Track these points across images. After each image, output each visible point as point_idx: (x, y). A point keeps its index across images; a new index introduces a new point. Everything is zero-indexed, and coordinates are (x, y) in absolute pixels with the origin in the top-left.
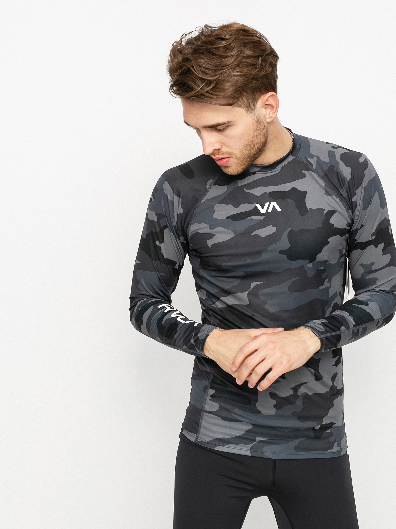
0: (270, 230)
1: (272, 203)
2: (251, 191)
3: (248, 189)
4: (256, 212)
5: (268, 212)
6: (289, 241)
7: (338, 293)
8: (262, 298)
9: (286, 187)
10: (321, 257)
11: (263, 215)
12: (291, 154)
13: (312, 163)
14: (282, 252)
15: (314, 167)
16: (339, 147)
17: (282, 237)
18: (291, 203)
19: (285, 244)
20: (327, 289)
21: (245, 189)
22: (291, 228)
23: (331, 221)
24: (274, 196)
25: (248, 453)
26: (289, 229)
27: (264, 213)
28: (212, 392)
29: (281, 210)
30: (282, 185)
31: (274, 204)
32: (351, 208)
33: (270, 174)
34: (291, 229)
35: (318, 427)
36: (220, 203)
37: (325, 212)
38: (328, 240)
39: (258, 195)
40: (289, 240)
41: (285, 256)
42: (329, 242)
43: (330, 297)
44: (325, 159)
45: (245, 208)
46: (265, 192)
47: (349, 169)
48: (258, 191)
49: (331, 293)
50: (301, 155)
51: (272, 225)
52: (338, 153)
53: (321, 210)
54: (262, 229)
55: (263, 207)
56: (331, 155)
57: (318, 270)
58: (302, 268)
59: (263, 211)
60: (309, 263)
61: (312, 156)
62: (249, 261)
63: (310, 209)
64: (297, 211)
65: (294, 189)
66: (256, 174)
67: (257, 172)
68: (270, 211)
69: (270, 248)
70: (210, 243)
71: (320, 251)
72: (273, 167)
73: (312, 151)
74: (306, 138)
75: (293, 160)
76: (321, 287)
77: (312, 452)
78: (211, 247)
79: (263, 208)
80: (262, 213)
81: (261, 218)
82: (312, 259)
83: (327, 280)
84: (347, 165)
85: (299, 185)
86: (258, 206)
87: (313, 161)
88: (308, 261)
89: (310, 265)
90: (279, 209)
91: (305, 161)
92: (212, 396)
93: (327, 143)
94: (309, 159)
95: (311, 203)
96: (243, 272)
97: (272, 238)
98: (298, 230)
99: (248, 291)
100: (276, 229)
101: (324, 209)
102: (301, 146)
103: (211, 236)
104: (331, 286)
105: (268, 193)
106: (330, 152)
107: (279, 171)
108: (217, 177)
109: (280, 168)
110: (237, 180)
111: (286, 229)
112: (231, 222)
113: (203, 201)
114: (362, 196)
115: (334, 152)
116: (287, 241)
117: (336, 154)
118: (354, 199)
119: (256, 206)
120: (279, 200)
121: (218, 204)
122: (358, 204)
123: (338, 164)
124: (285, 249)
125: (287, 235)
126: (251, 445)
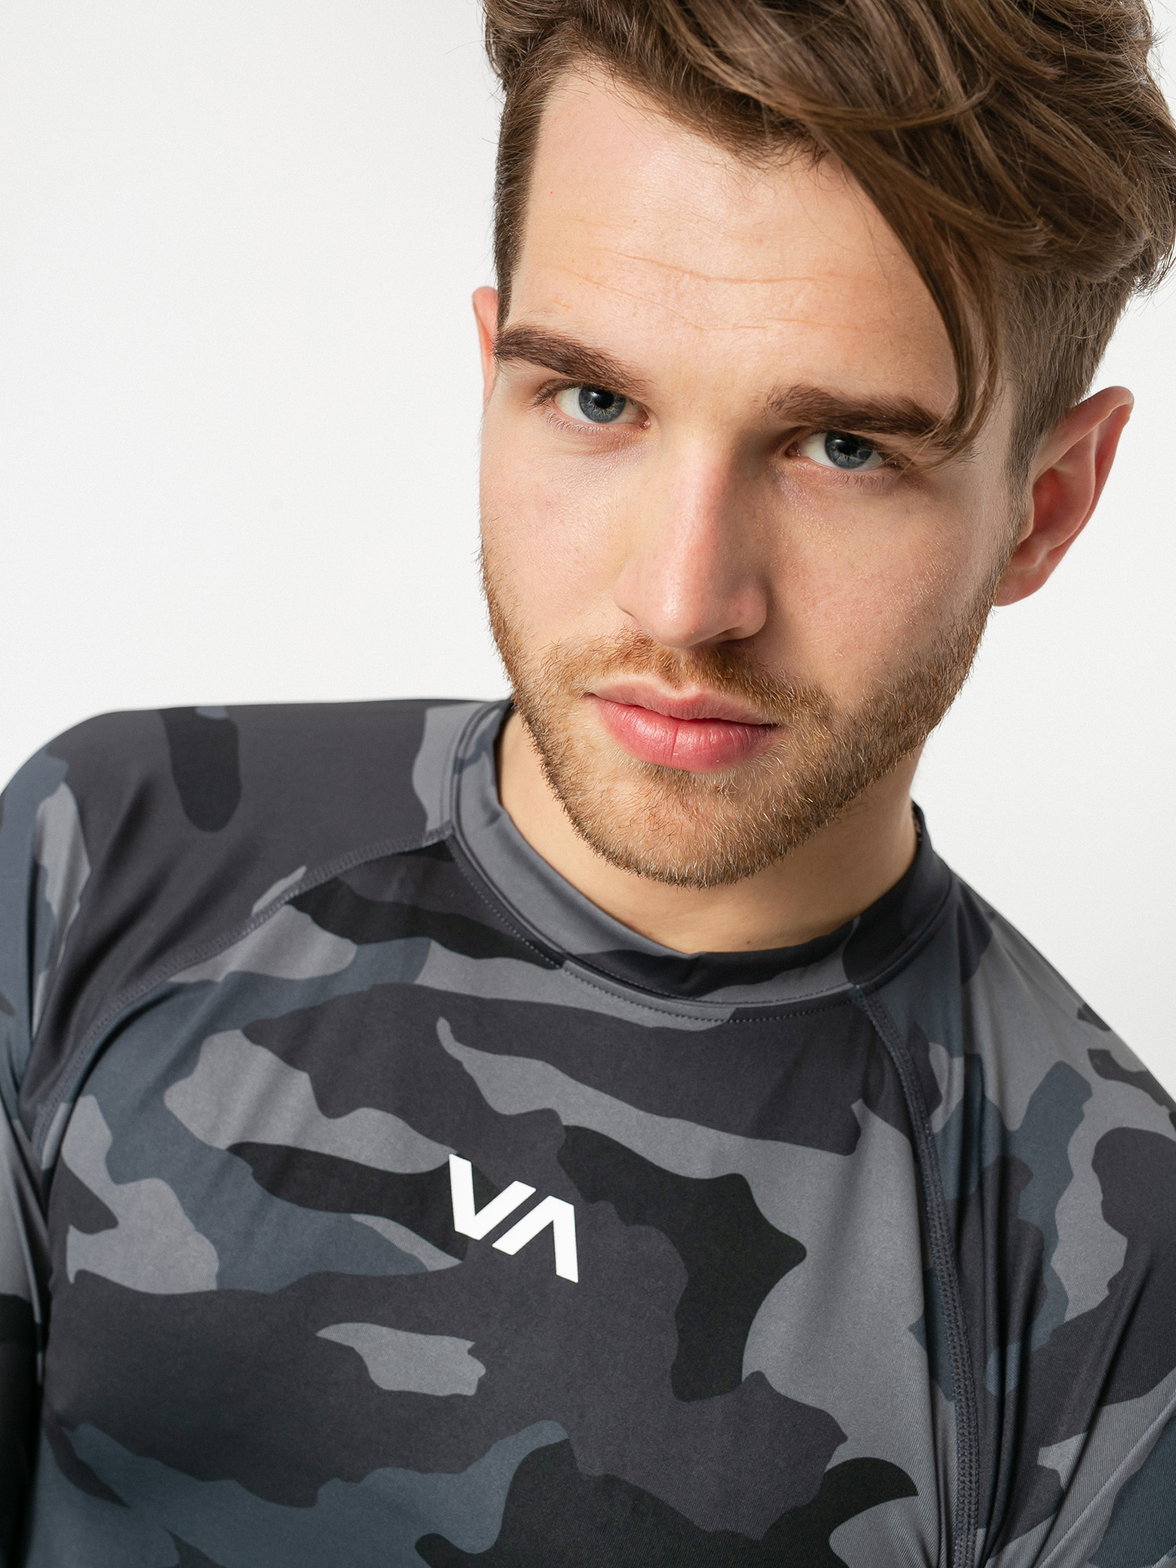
0: (445, 1368)
1: (551, 1199)
2: (472, 1060)
3: (460, 1037)
4: (424, 1202)
5: (497, 1246)
6: (507, 1509)
9: (690, 1148)
11: (459, 1244)
12: (845, 959)
13: (941, 1085)
14: (435, 1549)
16: (1144, 1081)
17: (482, 1454)
18: (662, 1267)
19: (474, 1505)
21: (443, 1028)
22: (564, 1425)
23: (845, 1539)
24: (586, 1167)
26: (549, 1433)
27: (465, 1238)
29: (576, 1280)
30: (675, 1127)
31: (559, 1214)
32: (993, 1528)
34: (562, 1434)
36: (258, 1032)
37: (842, 1455)
39: (497, 1109)
40: (509, 1499)
45: (375, 1139)
46: (548, 1116)
47: (1115, 1246)
48: (512, 1083)
51: (469, 1344)
52: (1109, 1107)
53: (821, 1428)
54: (401, 1333)
55: (484, 1195)
56: (1060, 1096)
59: (470, 1222)
63: (759, 1377)
64: (670, 1344)
65: (735, 1186)
68: (510, 1244)
69: (384, 1479)
70: (77, 1253)
72: (685, 979)
75: (840, 1001)
78: (72, 1284)
79: (481, 1202)
80: (458, 1229)
81: (437, 1260)
84: (1112, 1214)
85: (785, 1181)
86: (461, 1172)
90: (567, 1266)
91: (902, 1048)
93: (1087, 1014)
95: (780, 1344)
98: (600, 1472)
100: (482, 1383)
101: (846, 1431)
103: (97, 1216)
105: (567, 1128)
106: (1061, 1074)
107: (713, 1024)
108: (334, 869)
109: (726, 1012)
110: (435, 946)
111: (534, 1421)
112: (246, 1184)
113: (178, 978)
114: (1121, 1468)
115: (1086, 1091)
116: (498, 1501)
117: (1088, 1107)
118: (1057, 1457)
119: (447, 1166)
120: (602, 1204)
121: (238, 1032)
122: (1069, 1506)
123: (1064, 1176)
124: (457, 1543)
125: (515, 1462)
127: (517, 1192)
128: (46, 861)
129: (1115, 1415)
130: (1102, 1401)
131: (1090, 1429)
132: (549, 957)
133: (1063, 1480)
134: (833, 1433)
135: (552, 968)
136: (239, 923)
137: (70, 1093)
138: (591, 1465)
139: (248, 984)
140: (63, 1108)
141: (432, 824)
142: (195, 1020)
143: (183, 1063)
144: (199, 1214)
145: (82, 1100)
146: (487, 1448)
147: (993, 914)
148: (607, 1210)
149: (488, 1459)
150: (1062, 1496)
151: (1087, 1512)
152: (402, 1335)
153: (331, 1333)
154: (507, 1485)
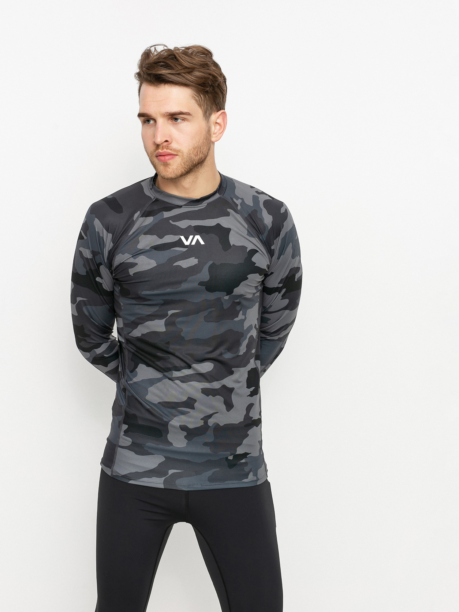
0: (192, 261)
1: (196, 236)
2: (177, 223)
3: (174, 221)
4: (180, 243)
5: (192, 244)
7: (254, 326)
8: (179, 326)
9: (211, 222)
10: (238, 291)
11: (187, 246)
12: (218, 193)
13: (237, 203)
14: (201, 284)
15: (239, 207)
16: (263, 193)
17: (202, 269)
18: (215, 238)
19: (205, 275)
20: (243, 321)
21: (170, 221)
23: (254, 259)
24: (198, 230)
25: (162, 486)
26: (211, 262)
27: (187, 245)
28: (125, 427)
29: (204, 244)
30: (207, 221)
31: (198, 237)
33: (196, 208)
34: (213, 262)
35: (231, 458)
36: (145, 234)
37: (248, 250)
38: (247, 276)
39: (183, 228)
40: (209, 272)
41: (203, 288)
42: (247, 279)
43: (245, 329)
44: (249, 202)
45: (169, 239)
46: (190, 226)
47: (271, 217)
48: (183, 224)
49: (246, 325)
50: (227, 196)
51: (194, 257)
52: (262, 198)
53: (244, 248)
54: (184, 260)
55: (187, 239)
56: (255, 199)
57: (234, 302)
58: (219, 300)
59: (187, 243)
60: (226, 296)
61: (238, 198)
62: (169, 290)
63: (233, 245)
64: (220, 246)
65: (218, 225)
66: (182, 208)
67: (183, 205)
68: (193, 243)
69: (190, 278)
70: (132, 271)
71: (237, 285)
73: (237, 192)
74: (231, 179)
75: (219, 198)
76: (236, 319)
77: (226, 482)
78: (132, 275)
81: (185, 250)
82: (229, 292)
83: (241, 312)
84: (269, 213)
85: (224, 222)
86: (183, 238)
87: (238, 202)
88: (225, 293)
89: (227, 298)
90: (202, 243)
91: (230, 201)
92: (125, 432)
93: (252, 187)
94: (235, 200)
95: (234, 240)
96: (163, 300)
97: (193, 270)
98: (219, 264)
99: (165, 319)
100: (198, 261)
101: (247, 247)
102: (227, 186)
103: (133, 265)
104: (246, 318)
105: (193, 226)
106: (254, 196)
107: (205, 207)
108: (145, 209)
109: (206, 204)
110: (164, 212)
111: (208, 262)
112: (155, 252)
116: (208, 273)
117: (259, 199)
119: (180, 238)
120: (202, 234)
121: (143, 235)
123: (261, 210)
124: (204, 281)
125: (208, 268)
126: (164, 478)
127: (191, 237)
132: (180, 207)
135: (180, 208)
136: (134, 222)
141: (152, 198)
144: (150, 257)
148: (204, 234)
149: (204, 269)
153: (175, 264)
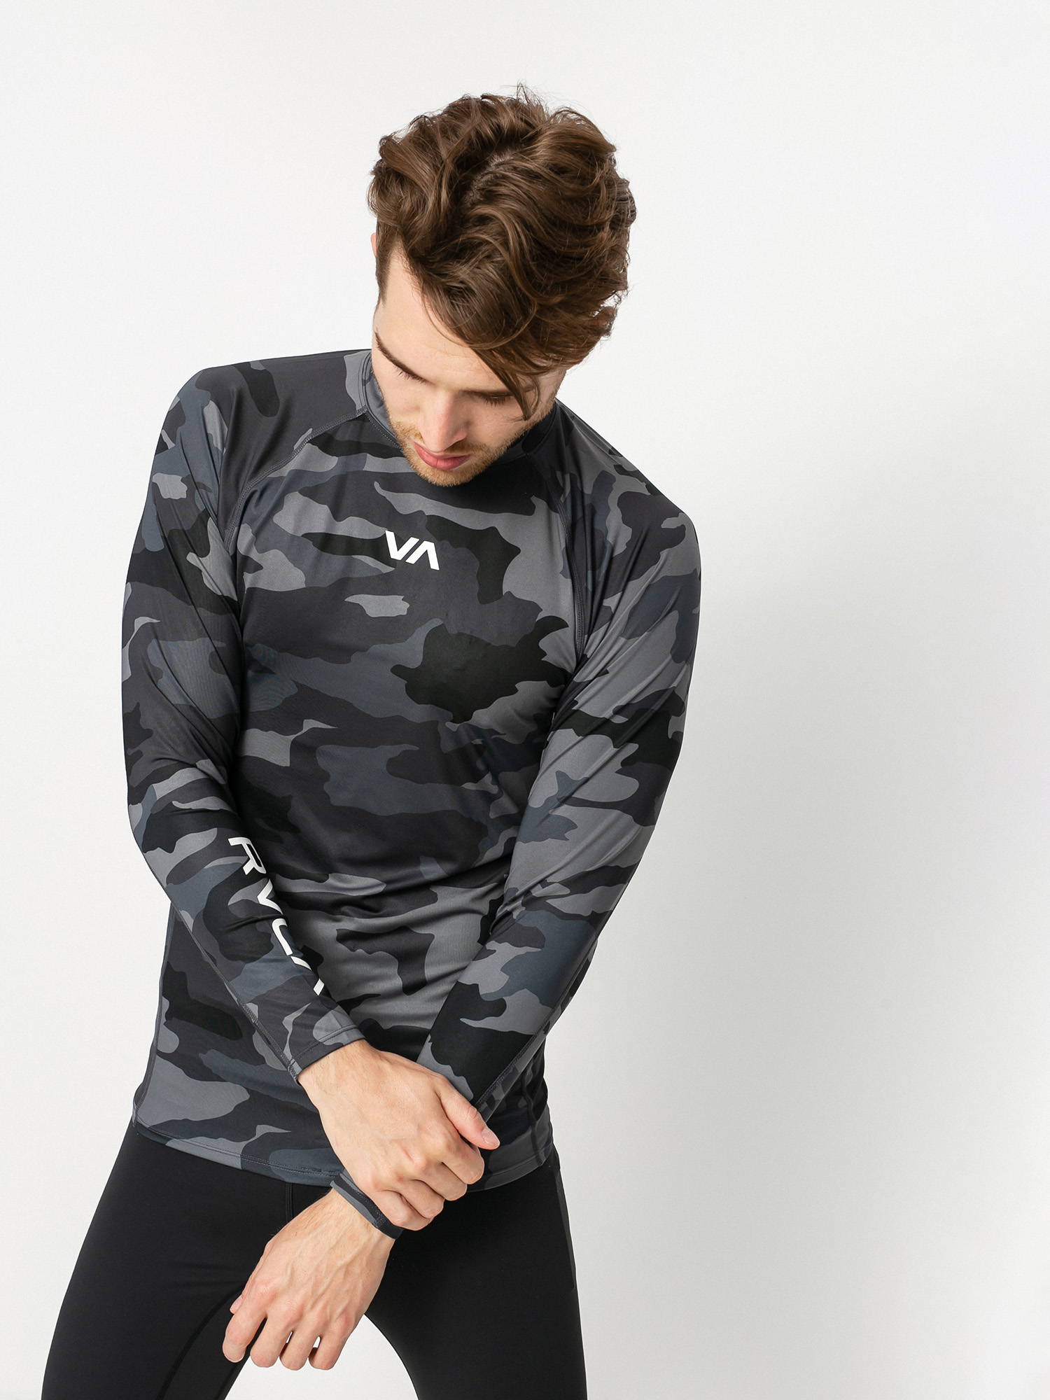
0: (395, 606)
1: (425, 542)
2: (389, 496)
3: (383, 488)
4: (378, 549)
5: (407, 561)
6: (424, 650)
8: (322, 764)
9: (475, 520)
10: (484, 717)
11: (393, 562)
14: (399, 670)
17: (412, 634)
18: (470, 562)
19: (412, 652)
20: (490, 797)
21: (377, 485)
22: (441, 619)
24: (437, 529)
25: (236, 1163)
26: (436, 622)
27: (394, 560)
29: (438, 569)
30: (468, 512)
31: (429, 547)
34: (441, 623)
36: (305, 492)
39: (402, 513)
40: (426, 645)
41: (402, 683)
42: (516, 691)
43: (491, 817)
45: (355, 527)
46: (421, 512)
47: (628, 531)
48: (406, 503)
49: (496, 811)
50: (543, 457)
51: (402, 597)
52: (622, 486)
53: (532, 608)
54: (376, 596)
55: (400, 545)
56: (604, 482)
58: (433, 727)
59: (396, 554)
60: (451, 720)
63: (509, 593)
64: (476, 587)
65: (493, 531)
68: (412, 560)
69: (378, 648)
70: (251, 580)
71: (486, 704)
75: (522, 460)
76: (471, 787)
78: (246, 593)
79: (399, 547)
80: (392, 557)
81: (386, 569)
82: (463, 715)
83: (489, 775)
84: (625, 521)
86: (391, 537)
88: (452, 715)
89: (452, 727)
90: (434, 564)
92: (167, 1016)
93: (613, 451)
94: (558, 474)
95: (516, 581)
97: (390, 628)
98: (455, 632)
99: (295, 736)
100: (409, 610)
101: (541, 608)
103: (254, 567)
104: (498, 793)
105: (428, 516)
106: (603, 475)
108: (324, 428)
110: (369, 455)
111: (431, 619)
112: (312, 550)
113: (272, 475)
114: (632, 602)
115: (613, 479)
116: (420, 648)
117: (614, 485)
118: (610, 602)
119: (385, 534)
120: (444, 541)
121: (297, 492)
122: (615, 618)
123: (608, 509)
124: (408, 666)
125: (425, 634)
126: (244, 1144)
127: (412, 541)
128: (210, 431)
129: (632, 584)
130: (628, 580)
131: (623, 591)
133: (613, 609)
134: (536, 608)
136: (290, 454)
137: (238, 524)
138: (453, 630)
139: (298, 475)
140: (236, 529)
141: (358, 408)
142: (281, 489)
143: (278, 506)
144: (296, 560)
145: (242, 525)
146: (414, 632)
147: (574, 416)
148: (446, 543)
149: (415, 635)
150: (613, 615)
151: (619, 619)
152: (377, 597)
153: (350, 599)
154: (423, 642)
